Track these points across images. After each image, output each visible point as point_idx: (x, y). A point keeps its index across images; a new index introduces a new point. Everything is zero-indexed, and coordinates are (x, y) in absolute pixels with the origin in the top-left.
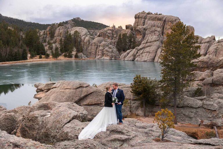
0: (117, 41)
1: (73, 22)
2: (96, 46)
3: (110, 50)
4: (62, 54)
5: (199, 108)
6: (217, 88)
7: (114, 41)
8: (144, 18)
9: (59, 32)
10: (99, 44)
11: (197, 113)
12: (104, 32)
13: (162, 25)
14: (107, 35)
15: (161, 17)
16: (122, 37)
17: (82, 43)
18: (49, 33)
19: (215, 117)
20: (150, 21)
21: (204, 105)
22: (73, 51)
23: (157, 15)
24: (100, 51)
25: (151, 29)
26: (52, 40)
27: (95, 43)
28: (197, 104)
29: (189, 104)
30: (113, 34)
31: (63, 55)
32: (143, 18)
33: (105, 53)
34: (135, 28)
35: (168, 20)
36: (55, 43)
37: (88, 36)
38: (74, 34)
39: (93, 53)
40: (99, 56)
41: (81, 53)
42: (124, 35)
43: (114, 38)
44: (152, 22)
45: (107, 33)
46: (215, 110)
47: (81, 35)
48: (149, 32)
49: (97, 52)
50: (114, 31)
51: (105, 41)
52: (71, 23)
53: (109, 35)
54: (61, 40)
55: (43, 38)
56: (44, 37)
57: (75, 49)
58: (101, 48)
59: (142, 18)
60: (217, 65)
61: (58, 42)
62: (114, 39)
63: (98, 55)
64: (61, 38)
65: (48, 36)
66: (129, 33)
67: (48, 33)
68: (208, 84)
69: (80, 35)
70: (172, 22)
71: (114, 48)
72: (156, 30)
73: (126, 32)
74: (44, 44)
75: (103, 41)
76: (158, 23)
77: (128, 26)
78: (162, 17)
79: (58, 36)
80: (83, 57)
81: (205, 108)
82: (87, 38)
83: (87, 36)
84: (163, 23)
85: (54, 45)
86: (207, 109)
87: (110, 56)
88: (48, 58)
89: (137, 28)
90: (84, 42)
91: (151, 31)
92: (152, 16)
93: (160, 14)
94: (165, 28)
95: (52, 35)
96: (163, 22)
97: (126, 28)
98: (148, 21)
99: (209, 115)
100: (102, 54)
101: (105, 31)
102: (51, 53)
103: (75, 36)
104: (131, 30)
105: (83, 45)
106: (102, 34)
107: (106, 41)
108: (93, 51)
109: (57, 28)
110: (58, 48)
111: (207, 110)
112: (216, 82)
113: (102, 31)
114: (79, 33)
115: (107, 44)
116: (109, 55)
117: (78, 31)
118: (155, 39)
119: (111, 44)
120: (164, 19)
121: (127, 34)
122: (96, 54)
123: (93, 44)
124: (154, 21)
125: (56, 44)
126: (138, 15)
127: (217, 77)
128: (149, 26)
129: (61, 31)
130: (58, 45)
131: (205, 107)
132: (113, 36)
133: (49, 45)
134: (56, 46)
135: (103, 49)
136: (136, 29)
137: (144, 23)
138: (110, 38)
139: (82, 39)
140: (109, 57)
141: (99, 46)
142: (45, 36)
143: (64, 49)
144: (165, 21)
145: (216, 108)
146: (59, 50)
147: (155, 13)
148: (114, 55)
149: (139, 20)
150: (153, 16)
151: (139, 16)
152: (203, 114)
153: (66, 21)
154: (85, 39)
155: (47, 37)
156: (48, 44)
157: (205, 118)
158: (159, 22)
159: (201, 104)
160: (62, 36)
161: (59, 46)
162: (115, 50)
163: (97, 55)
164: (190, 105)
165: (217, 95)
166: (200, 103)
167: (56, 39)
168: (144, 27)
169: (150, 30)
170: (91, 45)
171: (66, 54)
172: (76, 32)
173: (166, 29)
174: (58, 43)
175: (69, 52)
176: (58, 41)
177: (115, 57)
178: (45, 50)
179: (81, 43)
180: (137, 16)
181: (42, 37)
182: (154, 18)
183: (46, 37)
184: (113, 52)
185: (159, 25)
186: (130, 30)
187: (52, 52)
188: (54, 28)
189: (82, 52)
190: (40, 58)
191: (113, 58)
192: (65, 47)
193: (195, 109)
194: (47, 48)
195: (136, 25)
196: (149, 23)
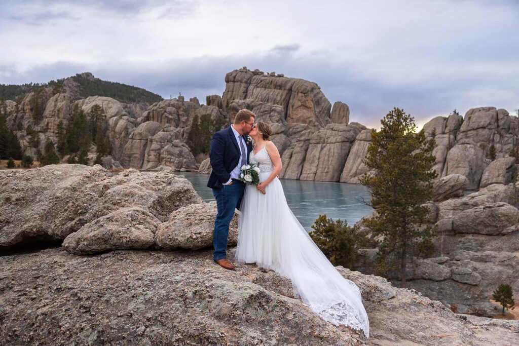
0: (188, 131)
1: (74, 84)
2: (142, 141)
3: (177, 150)
4: (62, 158)
5: (445, 280)
6: (463, 239)
7: (182, 130)
8: (246, 82)
9: (55, 106)
10: (150, 137)
11: (442, 291)
12: (159, 110)
13: (284, 100)
14: (166, 117)
15: (282, 82)
16: (199, 123)
17: (110, 134)
18: (29, 107)
19: (477, 298)
20: (259, 89)
21: (453, 275)
22: (89, 151)
23: (273, 77)
24: (152, 153)
25: (263, 106)
26: (37, 124)
27: (140, 134)
28: (440, 273)
29: (426, 273)
30: (178, 115)
31: (64, 160)
32: (244, 81)
33: (164, 156)
34: (228, 104)
35: (297, 89)
36: (45, 131)
37: (125, 117)
38: (92, 112)
39: (135, 157)
40: (150, 164)
41: (109, 157)
42: (206, 118)
43: (182, 123)
44: (264, 92)
45: (165, 112)
46: (476, 285)
47: (108, 115)
48: (259, 112)
49: (146, 155)
50: (181, 109)
51: (164, 131)
52: (70, 85)
53: (170, 117)
54: (60, 126)
55: (15, 121)
56: (16, 116)
57: (94, 148)
58: (155, 146)
59: (241, 82)
60: (440, 191)
61: (52, 130)
62: (181, 125)
63: (149, 161)
64: (61, 121)
65: (27, 115)
66: (214, 114)
67: (27, 108)
68: (445, 231)
69: (105, 116)
70: (305, 93)
71: (183, 146)
72: (273, 110)
73: (208, 112)
74: (19, 134)
75: (160, 131)
76: (276, 93)
77: (213, 100)
78: (284, 83)
79: (53, 116)
80: (114, 167)
81: (457, 281)
82: (122, 123)
83: (121, 118)
84: (287, 94)
85: (42, 136)
86: (460, 282)
87: (177, 163)
88: (29, 167)
89: (233, 104)
90: (114, 131)
91: (262, 110)
92: (263, 78)
93: (279, 76)
94: (290, 106)
95: (38, 112)
96: (286, 92)
97: (207, 101)
98: (255, 89)
99: (466, 295)
100: (156, 159)
101: (162, 108)
102: (35, 154)
103: (93, 118)
104: (218, 106)
105: (113, 138)
106: (153, 115)
107: (167, 131)
108: (137, 153)
109: (52, 98)
110: (54, 145)
111: (461, 285)
112: (461, 228)
113: (155, 108)
114: (102, 111)
115: (170, 136)
116: (173, 162)
117: (101, 106)
118: (277, 130)
119: (177, 137)
120: (288, 86)
121: (210, 115)
122: (143, 160)
123: (137, 137)
124: (267, 90)
125: (47, 134)
126: (234, 75)
127: (462, 217)
128: (257, 100)
129: (60, 105)
130: (51, 138)
131: (457, 278)
132: (179, 120)
133: (30, 137)
134: (48, 139)
135: (159, 147)
136: (230, 105)
137: (246, 92)
138: (173, 123)
139: (109, 125)
140: (173, 167)
141: (151, 141)
142: (20, 115)
143: (67, 145)
144: (290, 90)
145: (479, 280)
146: (56, 149)
147: (268, 74)
148: (185, 163)
149: (234, 86)
150: (266, 78)
151: (235, 77)
152: (454, 294)
153: (58, 80)
154: (116, 124)
155: (25, 117)
156: (27, 134)
157: (459, 301)
158: (277, 91)
159: (447, 273)
160: (61, 115)
161: (54, 139)
162: (186, 150)
163: (145, 162)
164: (427, 276)
165: (468, 254)
166: (445, 270)
167: (48, 123)
168: (248, 101)
169: (261, 108)
170: (132, 138)
171: (74, 158)
172: (96, 108)
173: (292, 108)
174: (53, 132)
175: (79, 153)
176: (53, 127)
177: (188, 167)
178: (20, 147)
179: (107, 134)
180: (231, 78)
181: (13, 118)
182: (268, 83)
183: (22, 117)
184: (183, 156)
185: (278, 98)
186: (217, 108)
187: (38, 153)
188: (44, 98)
189: (110, 153)
190: (11, 166)
191: (182, 169)
192: (69, 142)
193: (436, 283)
194: (26, 143)
195: (229, 96)
196: (257, 93)
